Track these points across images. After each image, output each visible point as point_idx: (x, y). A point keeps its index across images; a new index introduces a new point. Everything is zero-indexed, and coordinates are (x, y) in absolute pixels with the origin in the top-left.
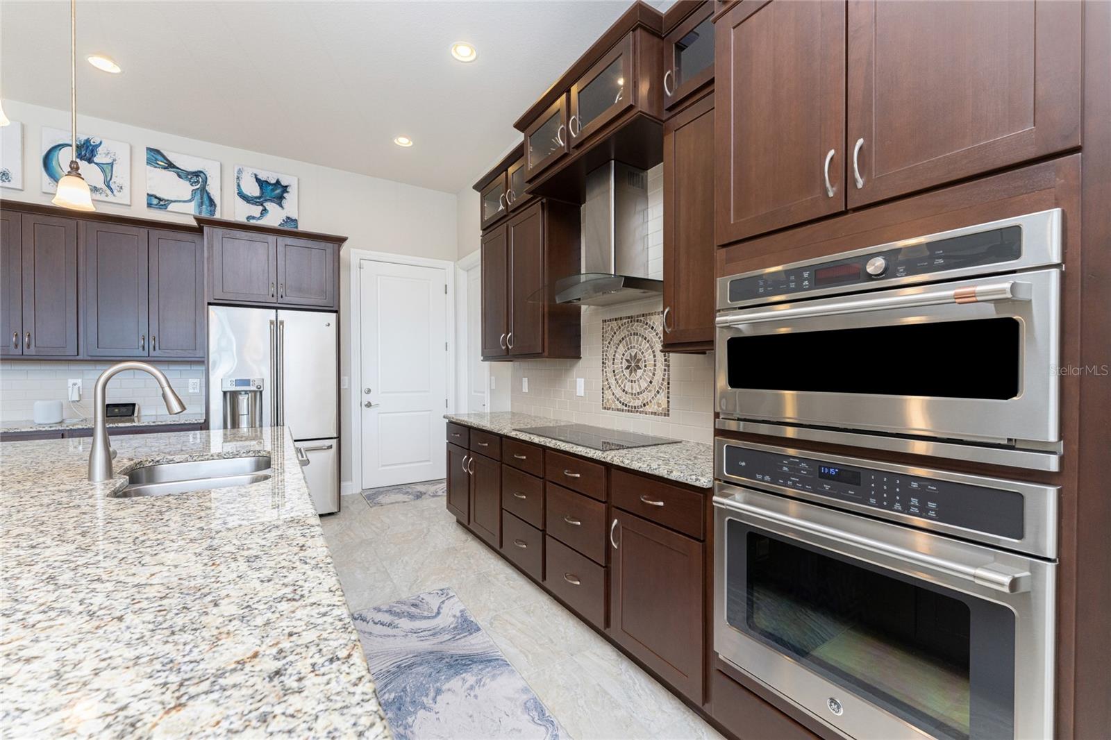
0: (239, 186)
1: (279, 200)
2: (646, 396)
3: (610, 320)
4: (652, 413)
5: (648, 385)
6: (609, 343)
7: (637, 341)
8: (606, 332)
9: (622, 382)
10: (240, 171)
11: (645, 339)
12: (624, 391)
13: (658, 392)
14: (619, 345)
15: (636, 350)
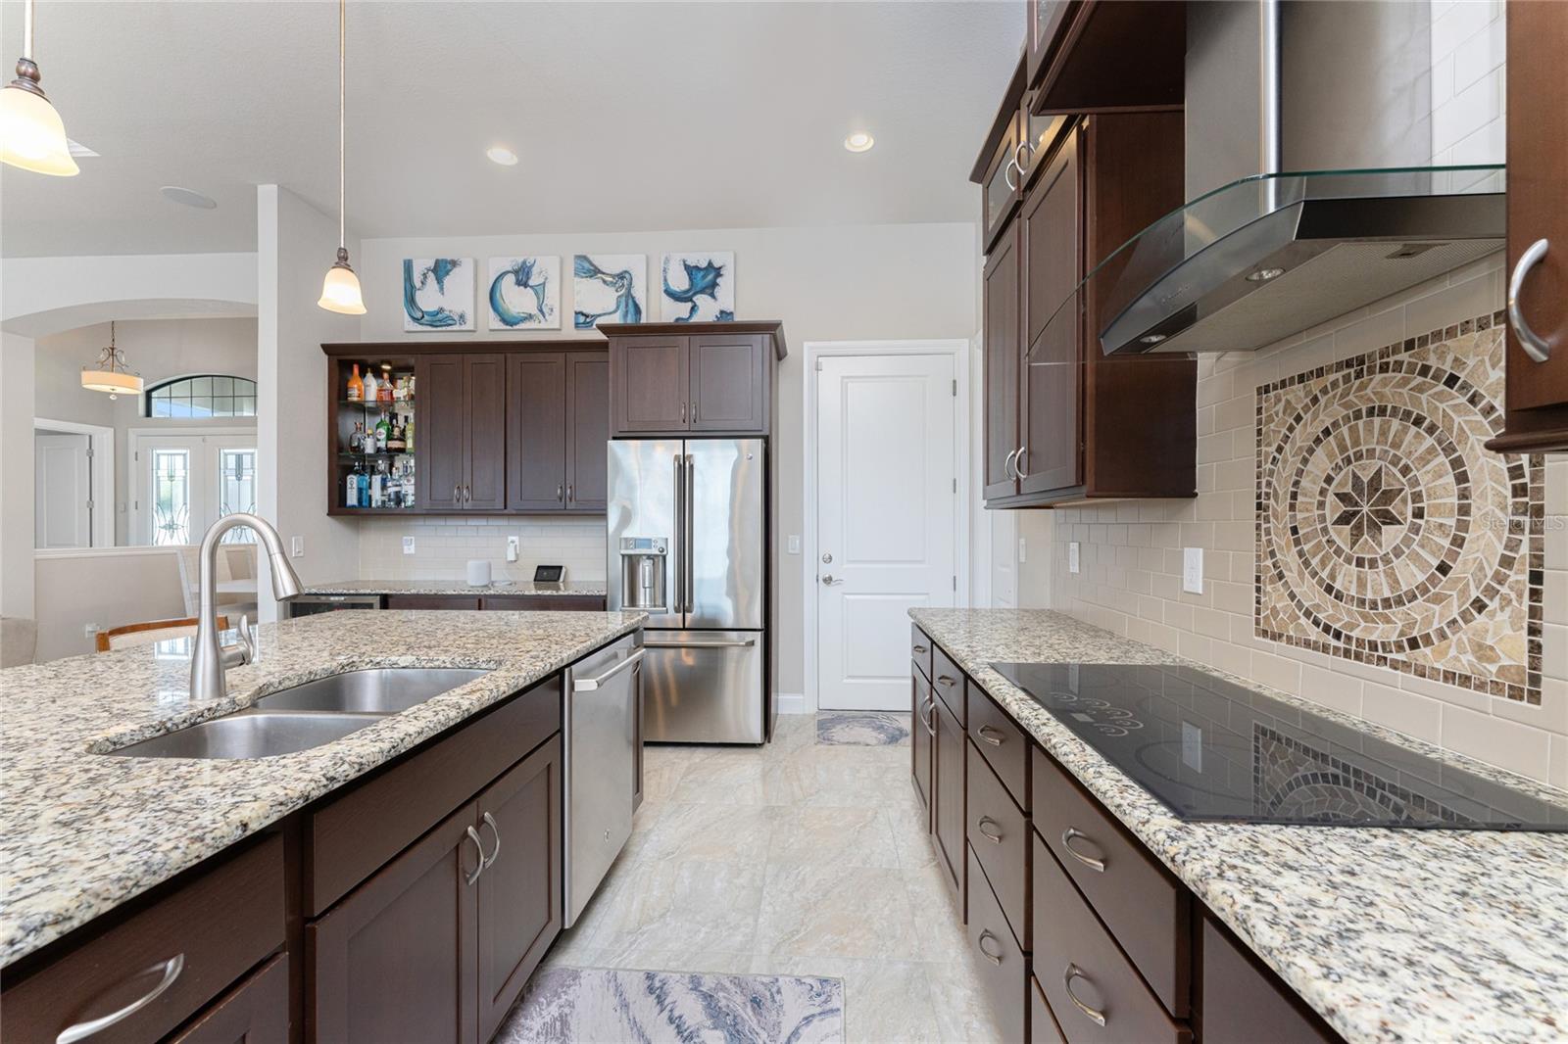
0: (665, 280)
1: (710, 289)
2: (1423, 615)
3: (1283, 384)
4: (1449, 676)
5: (1432, 579)
6: (1280, 449)
7: (1384, 433)
8: (1270, 419)
9: (1323, 564)
10: (667, 261)
11: (1418, 422)
12: (1329, 589)
13: (1479, 606)
14: (1311, 451)
15: (1376, 464)
